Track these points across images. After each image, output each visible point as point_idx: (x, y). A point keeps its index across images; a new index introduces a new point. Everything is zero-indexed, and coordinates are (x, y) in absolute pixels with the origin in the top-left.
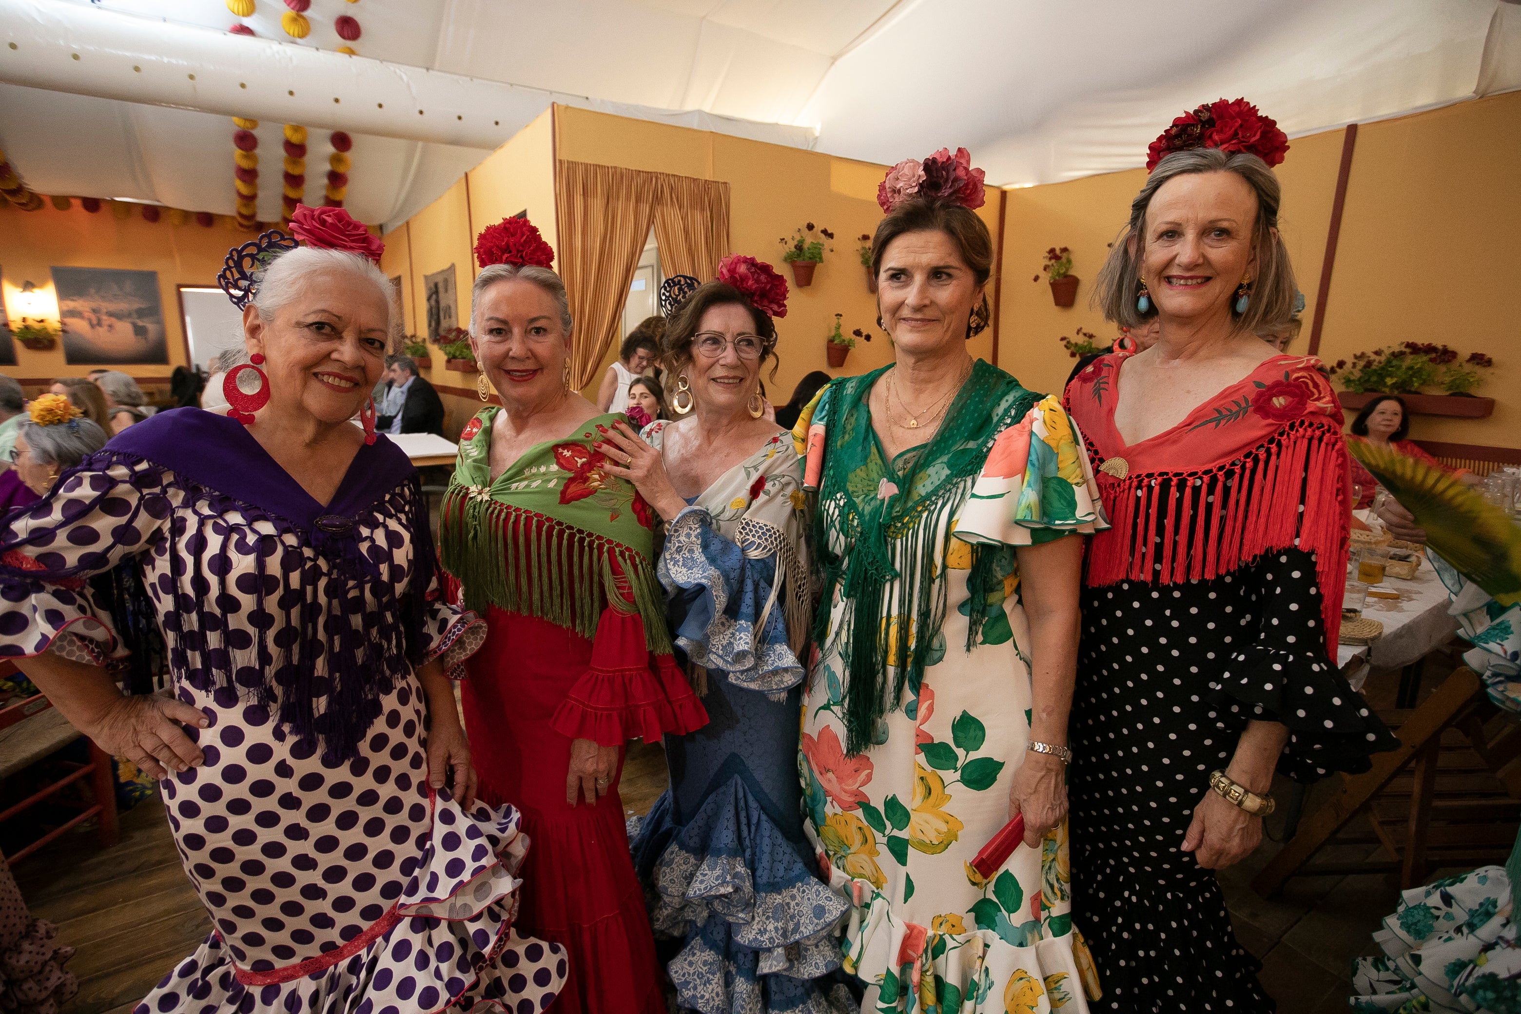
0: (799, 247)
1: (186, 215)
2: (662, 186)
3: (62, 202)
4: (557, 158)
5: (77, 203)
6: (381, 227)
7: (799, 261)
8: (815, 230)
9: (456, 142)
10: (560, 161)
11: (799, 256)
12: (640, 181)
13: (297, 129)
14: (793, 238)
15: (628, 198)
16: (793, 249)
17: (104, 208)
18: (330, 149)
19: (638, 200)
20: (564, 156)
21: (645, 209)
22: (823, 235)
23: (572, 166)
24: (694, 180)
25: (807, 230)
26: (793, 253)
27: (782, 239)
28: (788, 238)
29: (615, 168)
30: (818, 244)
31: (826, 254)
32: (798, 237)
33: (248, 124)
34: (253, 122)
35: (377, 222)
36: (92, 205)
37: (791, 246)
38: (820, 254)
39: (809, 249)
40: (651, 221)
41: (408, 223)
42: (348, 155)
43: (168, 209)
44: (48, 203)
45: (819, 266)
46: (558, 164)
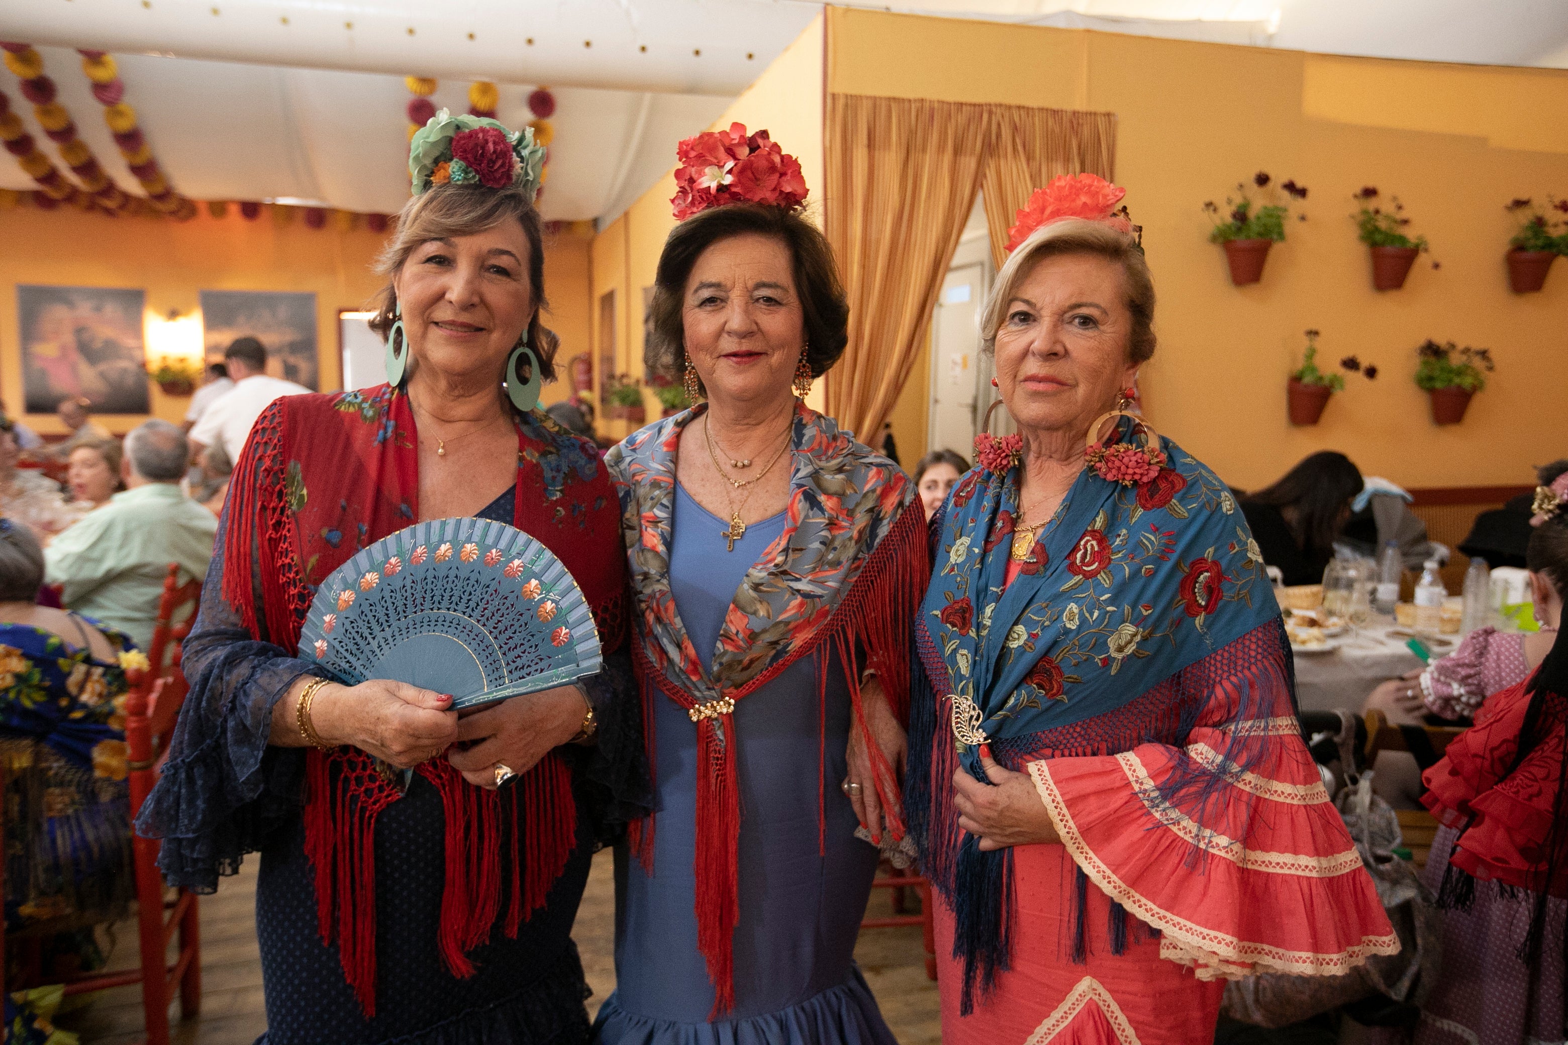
0: (1241, 216)
1: (355, 218)
2: (999, 125)
3: (218, 208)
4: (830, 90)
5: (234, 209)
6: (595, 223)
7: (1241, 240)
8: (1271, 185)
9: (692, 89)
10: (834, 96)
11: (1239, 230)
12: (962, 119)
13: (486, 88)
14: (1229, 201)
15: (941, 148)
16: (1229, 220)
17: (264, 215)
18: (527, 115)
19: (958, 151)
20: (839, 87)
21: (969, 164)
22: (1286, 194)
23: (852, 102)
24: (1055, 112)
25: (1255, 186)
26: (1229, 227)
27: (1209, 205)
28: (1219, 199)
29: (922, 100)
30: (1277, 208)
31: (1291, 226)
32: (1238, 200)
33: (425, 89)
34: (428, 81)
35: (588, 215)
36: (251, 210)
37: (1226, 214)
38: (1280, 226)
39: (1258, 218)
40: (977, 183)
41: (626, 215)
42: (551, 122)
43: (334, 211)
44: (203, 210)
45: (1277, 248)
46: (829, 99)
